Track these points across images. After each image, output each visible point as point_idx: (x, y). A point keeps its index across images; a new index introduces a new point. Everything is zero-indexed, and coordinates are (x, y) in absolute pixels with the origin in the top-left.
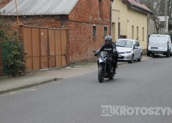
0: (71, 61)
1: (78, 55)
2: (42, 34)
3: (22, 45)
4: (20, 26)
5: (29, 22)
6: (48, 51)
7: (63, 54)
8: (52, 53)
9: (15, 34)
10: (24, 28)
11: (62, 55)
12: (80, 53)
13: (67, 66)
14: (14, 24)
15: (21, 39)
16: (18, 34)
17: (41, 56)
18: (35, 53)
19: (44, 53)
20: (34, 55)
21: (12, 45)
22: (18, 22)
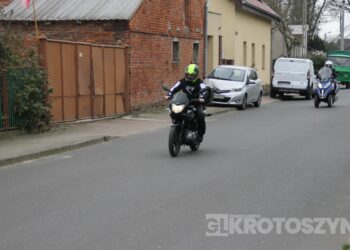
0: (132, 105)
1: (145, 94)
2: (81, 55)
3: (43, 75)
4: (41, 40)
5: (56, 33)
6: (92, 87)
7: (118, 91)
8: (98, 91)
9: (31, 55)
10: (47, 44)
11: (116, 94)
12: (150, 92)
13: (126, 115)
14: (29, 37)
15: (42, 63)
16: (36, 55)
17: (78, 96)
18: (69, 90)
19: (84, 90)
20: (65, 94)
21: (26, 75)
22: (37, 32)
